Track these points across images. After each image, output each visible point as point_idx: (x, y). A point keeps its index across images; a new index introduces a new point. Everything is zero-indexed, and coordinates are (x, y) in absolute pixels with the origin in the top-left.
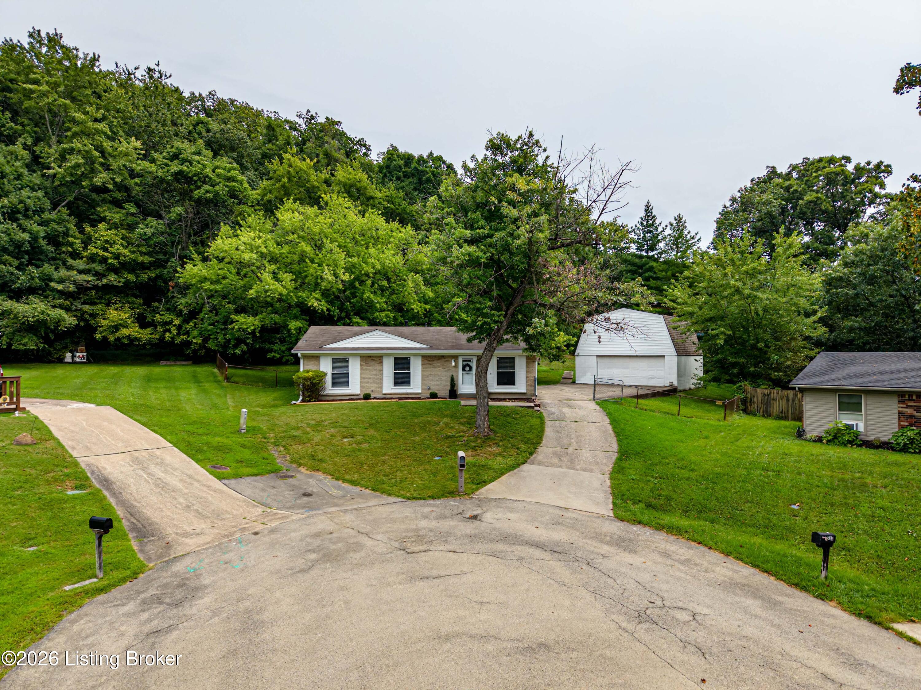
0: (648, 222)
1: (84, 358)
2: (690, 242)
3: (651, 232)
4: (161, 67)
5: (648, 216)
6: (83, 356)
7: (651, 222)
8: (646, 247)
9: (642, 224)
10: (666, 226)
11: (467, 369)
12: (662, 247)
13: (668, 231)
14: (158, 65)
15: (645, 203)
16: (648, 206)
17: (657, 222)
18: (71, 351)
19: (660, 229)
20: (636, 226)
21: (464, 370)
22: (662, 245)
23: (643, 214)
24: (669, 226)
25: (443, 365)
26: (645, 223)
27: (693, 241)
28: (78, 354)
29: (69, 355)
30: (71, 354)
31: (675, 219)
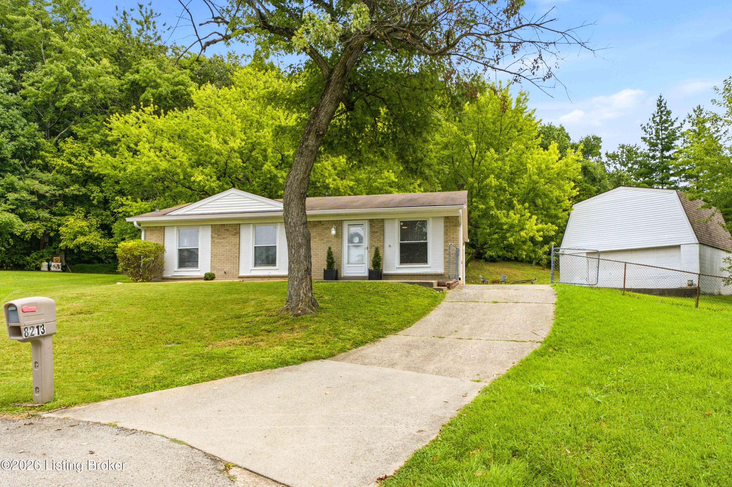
0: (661, 118)
1: (59, 268)
2: (715, 136)
3: (666, 129)
4: (152, 7)
5: (662, 112)
6: (58, 265)
7: (664, 118)
8: (660, 146)
9: (654, 122)
10: (684, 121)
11: (356, 240)
12: (680, 145)
13: (687, 126)
14: (150, 4)
15: (658, 97)
16: (660, 101)
17: (672, 117)
18: (48, 261)
19: (676, 125)
20: (648, 124)
21: (350, 241)
22: (678, 143)
23: (656, 109)
24: (687, 120)
25: (320, 235)
26: (658, 119)
27: (718, 134)
28: (53, 264)
29: (45, 264)
30: (46, 264)
31: (695, 111)
